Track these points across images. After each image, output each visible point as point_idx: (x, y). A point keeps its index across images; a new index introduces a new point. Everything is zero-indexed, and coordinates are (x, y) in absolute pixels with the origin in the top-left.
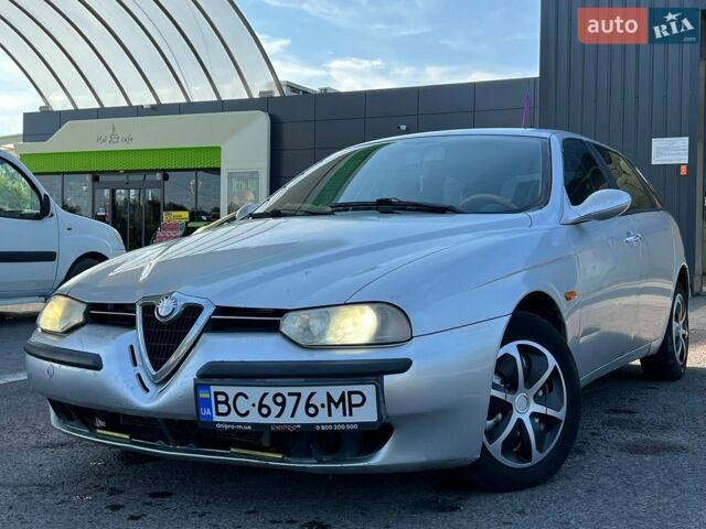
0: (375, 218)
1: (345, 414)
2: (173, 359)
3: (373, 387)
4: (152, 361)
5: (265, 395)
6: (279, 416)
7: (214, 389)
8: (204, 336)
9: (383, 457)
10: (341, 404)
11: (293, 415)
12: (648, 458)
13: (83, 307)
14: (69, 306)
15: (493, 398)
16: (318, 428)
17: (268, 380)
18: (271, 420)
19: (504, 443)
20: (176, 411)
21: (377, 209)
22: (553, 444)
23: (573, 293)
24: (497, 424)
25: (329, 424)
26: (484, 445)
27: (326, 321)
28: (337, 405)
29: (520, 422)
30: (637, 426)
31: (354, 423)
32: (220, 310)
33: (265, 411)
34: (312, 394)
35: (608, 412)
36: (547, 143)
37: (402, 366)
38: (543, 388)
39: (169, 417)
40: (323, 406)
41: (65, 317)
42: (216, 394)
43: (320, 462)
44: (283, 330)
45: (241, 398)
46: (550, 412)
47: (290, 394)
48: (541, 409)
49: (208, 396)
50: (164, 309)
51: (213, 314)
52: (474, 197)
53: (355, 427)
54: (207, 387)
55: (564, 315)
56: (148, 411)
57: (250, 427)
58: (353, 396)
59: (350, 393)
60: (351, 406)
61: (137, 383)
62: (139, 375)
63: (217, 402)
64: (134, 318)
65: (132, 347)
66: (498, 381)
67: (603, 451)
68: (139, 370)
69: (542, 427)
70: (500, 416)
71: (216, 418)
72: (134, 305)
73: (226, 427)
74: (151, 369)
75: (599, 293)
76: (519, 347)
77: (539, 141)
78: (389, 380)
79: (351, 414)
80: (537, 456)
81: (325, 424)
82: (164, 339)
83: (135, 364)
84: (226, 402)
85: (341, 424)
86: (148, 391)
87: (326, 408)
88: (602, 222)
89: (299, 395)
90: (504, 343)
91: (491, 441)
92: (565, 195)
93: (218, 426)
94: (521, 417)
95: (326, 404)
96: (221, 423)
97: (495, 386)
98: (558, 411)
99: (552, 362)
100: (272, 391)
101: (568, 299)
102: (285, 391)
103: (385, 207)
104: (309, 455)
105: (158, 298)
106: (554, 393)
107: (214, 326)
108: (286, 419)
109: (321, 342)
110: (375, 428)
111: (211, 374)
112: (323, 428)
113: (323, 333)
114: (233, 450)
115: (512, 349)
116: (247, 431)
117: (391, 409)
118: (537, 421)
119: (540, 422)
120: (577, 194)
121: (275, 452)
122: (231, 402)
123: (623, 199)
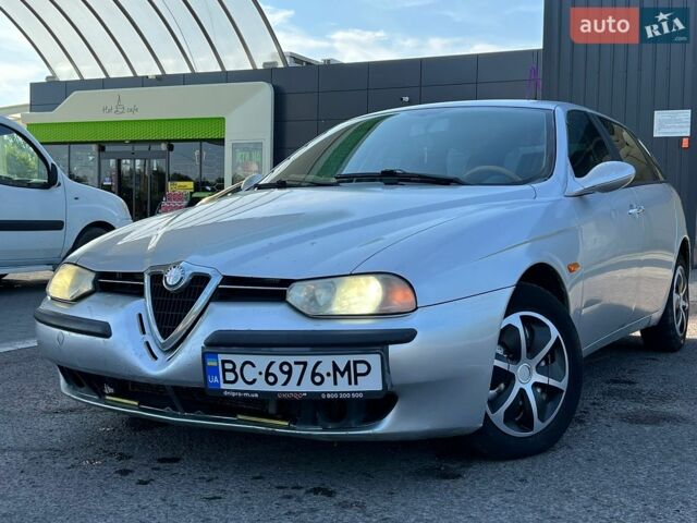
0: (380, 189)
1: (350, 383)
2: (181, 327)
3: (378, 356)
4: (160, 330)
5: (272, 363)
6: (285, 384)
7: (221, 357)
8: (212, 305)
9: (387, 425)
10: (347, 373)
11: (299, 384)
12: (648, 428)
13: (92, 276)
14: (78, 274)
15: (496, 368)
16: (323, 396)
17: (275, 349)
18: (278, 388)
19: (507, 412)
20: (184, 379)
21: (381, 180)
22: (555, 413)
23: (576, 265)
24: (500, 393)
25: (334, 393)
26: (486, 414)
27: (332, 291)
28: (342, 374)
29: (522, 392)
30: (637, 397)
31: (359, 392)
32: (227, 280)
33: (271, 379)
34: (318, 363)
35: (607, 382)
36: (552, 116)
37: (407, 336)
38: (545, 358)
39: (178, 384)
40: (328, 374)
41: (74, 285)
42: (224, 362)
43: (325, 429)
44: (289, 299)
45: (248, 366)
46: (553, 382)
47: (296, 363)
48: (542, 379)
49: (214, 364)
50: (172, 278)
51: (221, 284)
52: (478, 168)
53: (361, 395)
54: (215, 355)
55: (567, 287)
56: (155, 378)
57: (257, 395)
58: (358, 365)
59: (355, 362)
60: (357, 375)
61: (145, 350)
62: (147, 343)
63: (225, 370)
64: (143, 287)
65: (140, 315)
66: (501, 352)
67: (603, 421)
68: (148, 338)
69: (544, 397)
70: (502, 386)
71: (223, 386)
72: (142, 273)
73: (234, 394)
74: (160, 337)
75: (602, 265)
76: (522, 318)
77: (544, 113)
78: (393, 349)
79: (356, 383)
80: (539, 426)
81: (330, 393)
82: (172, 307)
83: (144, 333)
84: (233, 370)
85: (346, 392)
86: (156, 358)
87: (332, 377)
88: (606, 194)
89: (305, 364)
90: (507, 314)
91: (494, 411)
92: (570, 167)
93: (226, 393)
94: (523, 386)
95: (332, 373)
96: (228, 390)
97: (498, 357)
98: (560, 381)
99: (555, 333)
100: (279, 360)
101: (570, 271)
102: (291, 360)
103: (390, 178)
104: (314, 422)
105: (166, 267)
106: (556, 365)
107: (221, 296)
108: (292, 387)
109: (326, 312)
110: (379, 397)
111: (219, 342)
112: (329, 396)
113: (328, 304)
114: (240, 417)
115: (515, 320)
116: (255, 399)
117: (396, 379)
118: (539, 390)
119: (542, 392)
120: (581, 166)
121: (282, 419)
122: (238, 370)
123: (627, 171)
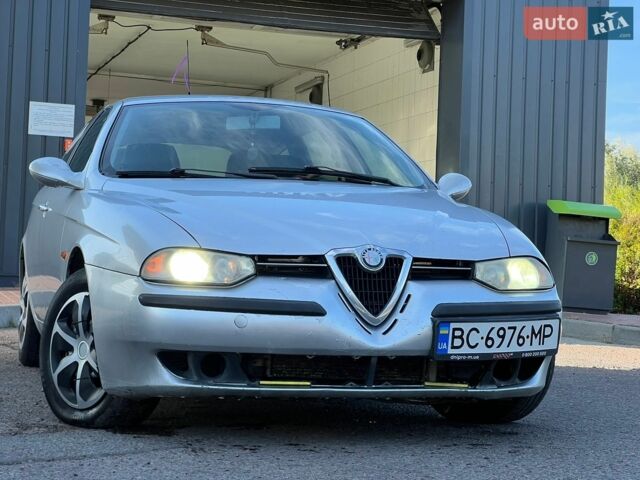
1: (540, 344)
3: (556, 321)
5: (493, 328)
6: (499, 346)
7: (453, 325)
10: (539, 335)
11: (509, 345)
13: (248, 260)
16: (523, 355)
18: (494, 350)
28: (536, 336)
31: (544, 351)
33: (490, 343)
34: (523, 328)
40: (528, 337)
42: (454, 330)
44: (477, 277)
45: (474, 332)
47: (509, 328)
49: (446, 332)
51: (413, 265)
54: (446, 324)
56: (378, 351)
57: (478, 357)
58: (546, 328)
60: (544, 337)
61: (359, 326)
63: (454, 337)
65: (340, 296)
71: (450, 351)
73: (459, 358)
74: (371, 315)
79: (543, 343)
81: (528, 352)
83: (349, 310)
84: (461, 337)
85: (537, 351)
86: (370, 333)
87: (530, 339)
89: (515, 328)
93: (452, 358)
95: (530, 335)
96: (454, 355)
100: (498, 325)
102: (506, 325)
108: (503, 349)
112: (527, 355)
122: (465, 337)
